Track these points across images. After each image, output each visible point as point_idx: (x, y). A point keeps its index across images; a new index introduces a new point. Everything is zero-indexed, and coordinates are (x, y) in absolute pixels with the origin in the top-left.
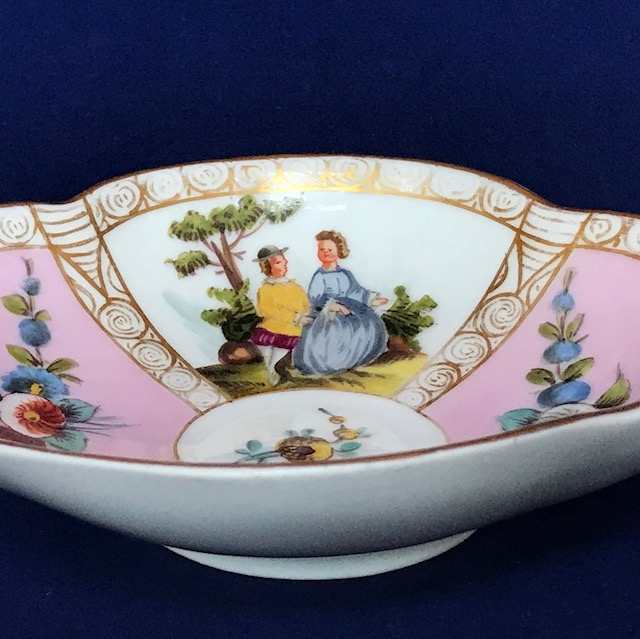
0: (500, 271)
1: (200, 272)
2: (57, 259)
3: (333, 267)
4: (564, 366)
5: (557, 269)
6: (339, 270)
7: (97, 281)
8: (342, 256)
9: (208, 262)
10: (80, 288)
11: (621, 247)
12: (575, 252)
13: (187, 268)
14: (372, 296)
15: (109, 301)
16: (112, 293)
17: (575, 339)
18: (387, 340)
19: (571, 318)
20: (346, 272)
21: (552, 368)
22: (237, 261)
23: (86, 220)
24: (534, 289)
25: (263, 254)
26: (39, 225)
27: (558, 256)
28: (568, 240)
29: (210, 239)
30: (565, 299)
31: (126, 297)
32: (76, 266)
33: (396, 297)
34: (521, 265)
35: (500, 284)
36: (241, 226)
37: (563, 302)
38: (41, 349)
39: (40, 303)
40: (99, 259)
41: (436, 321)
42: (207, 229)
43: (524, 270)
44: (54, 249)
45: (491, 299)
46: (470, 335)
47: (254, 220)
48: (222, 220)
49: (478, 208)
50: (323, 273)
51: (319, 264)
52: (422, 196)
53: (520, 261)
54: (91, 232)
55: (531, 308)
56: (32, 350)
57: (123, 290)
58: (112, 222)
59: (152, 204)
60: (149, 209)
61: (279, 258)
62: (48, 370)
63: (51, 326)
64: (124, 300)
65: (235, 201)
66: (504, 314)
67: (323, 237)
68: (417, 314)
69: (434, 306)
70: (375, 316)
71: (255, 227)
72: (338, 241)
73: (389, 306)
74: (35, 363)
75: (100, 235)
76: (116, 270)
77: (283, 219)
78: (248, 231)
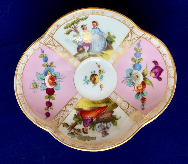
0: (127, 35)
1: (71, 33)
2: (46, 45)
3: (96, 27)
4: (138, 58)
5: (138, 39)
6: (97, 28)
7: (53, 45)
8: (97, 25)
9: (72, 31)
10: (51, 47)
11: (150, 41)
12: (141, 38)
13: (68, 33)
14: (103, 33)
15: (56, 47)
16: (56, 45)
17: (140, 53)
18: (106, 44)
19: (140, 48)
20: (98, 29)
21: (136, 58)
22: (77, 29)
23: (49, 37)
24: (133, 41)
25: (82, 26)
26: (41, 43)
27: (138, 37)
28: (140, 36)
29: (71, 27)
30: (139, 44)
31: (59, 44)
32: (49, 44)
33: (108, 34)
34: (131, 36)
35: (127, 38)
36: (77, 23)
37: (139, 45)
38: (47, 62)
39: (45, 53)
40: (53, 41)
41: (116, 41)
42: (71, 25)
43: (132, 37)
44: (45, 44)
45: (126, 40)
46: (122, 47)
47: (79, 21)
48: (73, 23)
49: (123, 23)
50: (94, 29)
51: (93, 27)
52: (112, 18)
53: (131, 35)
54: (50, 38)
55: (133, 44)
56: (46, 63)
57: (58, 43)
58: (53, 34)
59: (59, 26)
60: (59, 27)
61: (85, 27)
62: (50, 66)
63: (48, 56)
64: (58, 45)
65: (75, 19)
66: (127, 44)
67: (93, 22)
68: (112, 38)
69: (115, 38)
70: (104, 38)
71: (80, 22)
72: (96, 23)
73: (107, 36)
74: (47, 66)
75: (52, 37)
76: (56, 41)
77: (85, 20)
78: (78, 23)
